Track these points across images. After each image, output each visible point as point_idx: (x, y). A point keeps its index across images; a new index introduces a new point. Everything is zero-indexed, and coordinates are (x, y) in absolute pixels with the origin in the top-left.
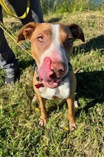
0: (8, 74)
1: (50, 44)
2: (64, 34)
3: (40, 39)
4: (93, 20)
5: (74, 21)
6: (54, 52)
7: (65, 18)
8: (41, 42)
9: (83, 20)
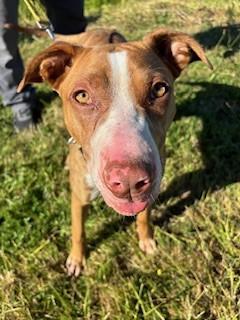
0: (18, 115)
1: (107, 109)
2: (142, 75)
3: (80, 97)
4: (164, 11)
5: (126, 16)
6: (118, 134)
7: (107, 14)
8: (84, 104)
9: (144, 13)
